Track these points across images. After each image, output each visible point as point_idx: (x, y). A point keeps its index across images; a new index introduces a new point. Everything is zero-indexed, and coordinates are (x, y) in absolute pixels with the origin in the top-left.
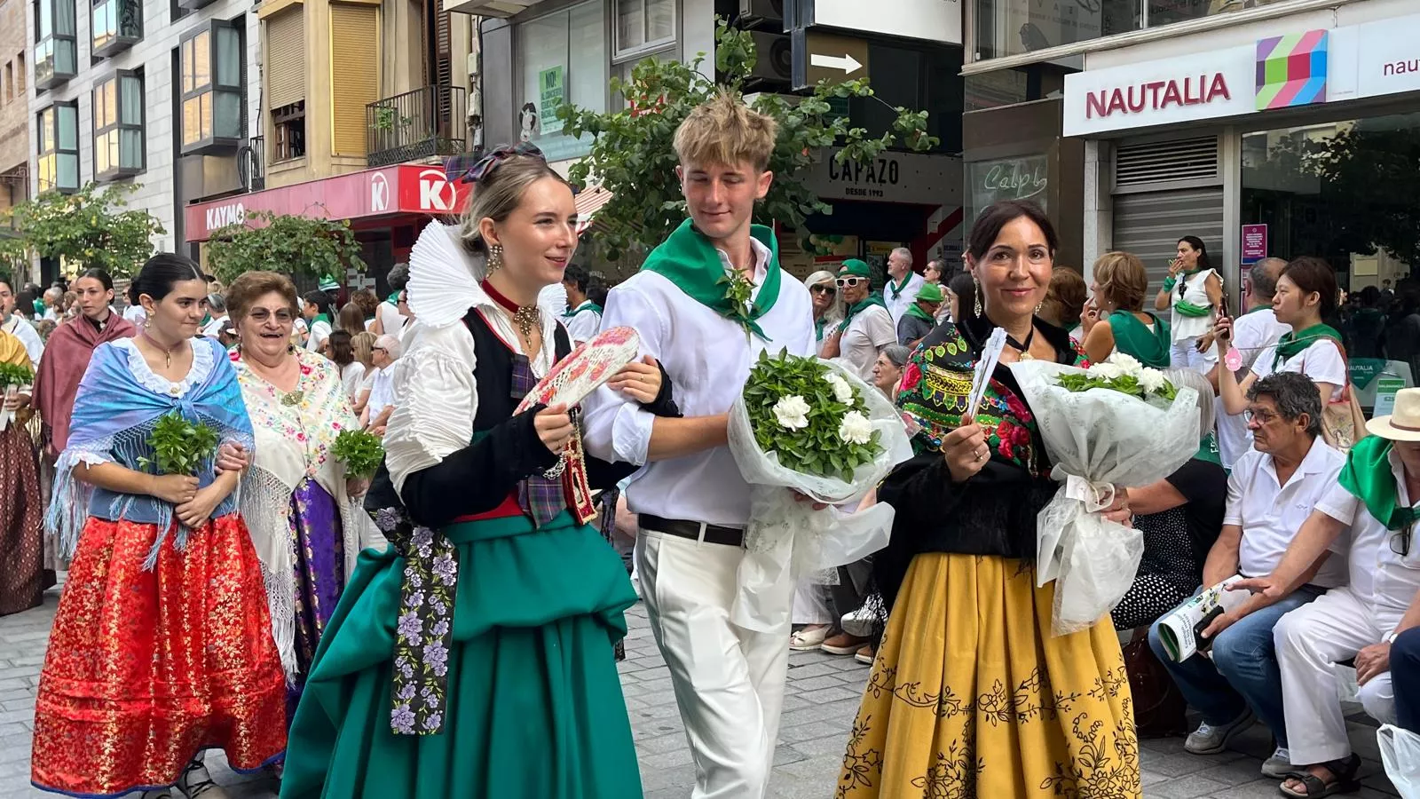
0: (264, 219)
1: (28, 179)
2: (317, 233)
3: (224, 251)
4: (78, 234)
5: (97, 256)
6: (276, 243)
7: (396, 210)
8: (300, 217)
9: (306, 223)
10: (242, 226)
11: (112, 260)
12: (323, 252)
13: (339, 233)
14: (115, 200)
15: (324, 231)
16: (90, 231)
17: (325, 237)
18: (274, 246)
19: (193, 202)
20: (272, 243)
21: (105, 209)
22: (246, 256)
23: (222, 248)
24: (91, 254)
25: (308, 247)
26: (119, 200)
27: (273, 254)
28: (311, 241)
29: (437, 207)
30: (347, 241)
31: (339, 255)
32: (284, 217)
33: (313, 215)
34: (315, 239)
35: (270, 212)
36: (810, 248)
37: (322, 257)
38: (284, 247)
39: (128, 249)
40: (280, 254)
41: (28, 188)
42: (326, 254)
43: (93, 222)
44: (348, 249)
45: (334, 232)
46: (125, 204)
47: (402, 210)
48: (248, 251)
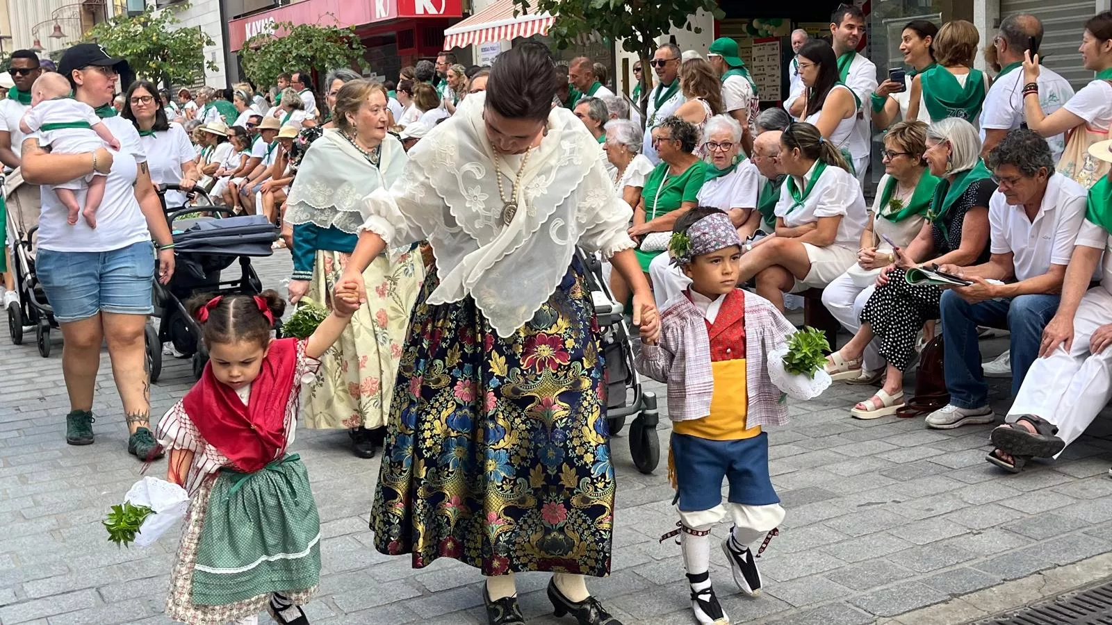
0: (286, 29)
1: (105, 6)
2: (329, 37)
3: (254, 57)
4: (143, 48)
5: (159, 67)
6: (296, 48)
7: (396, 17)
8: (314, 26)
9: (320, 31)
10: (268, 35)
11: (171, 69)
12: (335, 55)
13: (348, 37)
14: (170, 19)
15: (334, 36)
16: (152, 47)
17: (336, 42)
18: (295, 51)
19: (235, 18)
20: (293, 48)
21: (163, 27)
22: (272, 60)
23: (252, 55)
24: (154, 66)
25: (321, 51)
26: (173, 19)
27: (294, 58)
28: (324, 46)
29: (430, 12)
30: (354, 46)
31: (348, 57)
32: (301, 26)
33: (325, 24)
34: (328, 44)
35: (290, 23)
36: (754, 32)
37: (334, 58)
38: (303, 52)
39: (184, 61)
40: (299, 58)
41: (106, 14)
42: (337, 57)
43: (154, 38)
44: (356, 52)
45: (343, 37)
46: (178, 22)
47: (400, 16)
48: (274, 56)
